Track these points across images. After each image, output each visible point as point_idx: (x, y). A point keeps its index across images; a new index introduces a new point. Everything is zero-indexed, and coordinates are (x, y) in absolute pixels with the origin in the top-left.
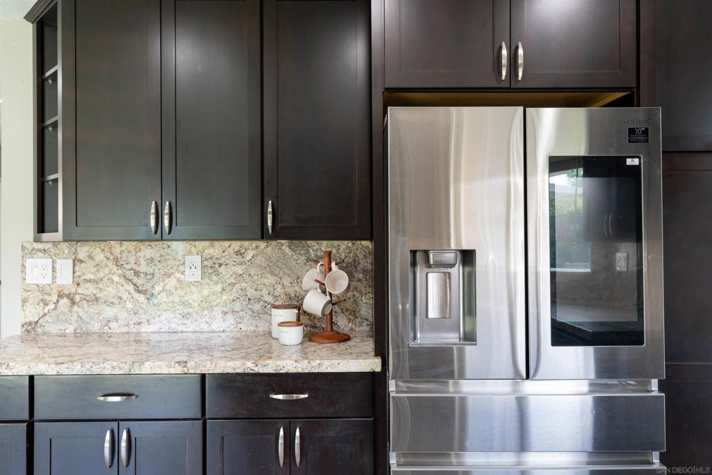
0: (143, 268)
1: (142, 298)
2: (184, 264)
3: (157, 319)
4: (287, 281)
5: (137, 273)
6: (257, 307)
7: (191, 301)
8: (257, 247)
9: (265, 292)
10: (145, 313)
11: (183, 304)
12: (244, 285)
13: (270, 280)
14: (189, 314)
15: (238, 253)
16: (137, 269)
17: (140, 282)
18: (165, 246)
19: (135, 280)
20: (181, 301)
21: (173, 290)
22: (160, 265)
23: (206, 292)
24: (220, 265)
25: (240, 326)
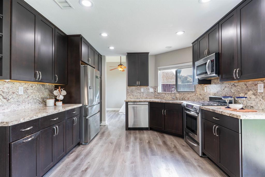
0: (6, 90)
1: (5, 101)
2: (18, 89)
3: (10, 107)
4: (41, 94)
5: (3, 92)
6: (35, 101)
7: (20, 101)
8: (35, 85)
9: (37, 97)
10: (6, 105)
11: (18, 101)
12: (33, 95)
13: (38, 94)
14: (19, 104)
15: (31, 86)
16: (4, 91)
17: (4, 95)
18: (13, 83)
19: (3, 94)
20: (17, 101)
21: (15, 97)
22: (11, 90)
23: (24, 98)
24: (27, 90)
25: (32, 106)
